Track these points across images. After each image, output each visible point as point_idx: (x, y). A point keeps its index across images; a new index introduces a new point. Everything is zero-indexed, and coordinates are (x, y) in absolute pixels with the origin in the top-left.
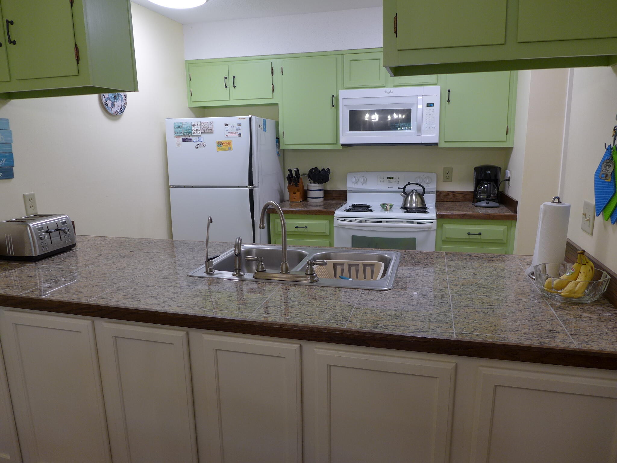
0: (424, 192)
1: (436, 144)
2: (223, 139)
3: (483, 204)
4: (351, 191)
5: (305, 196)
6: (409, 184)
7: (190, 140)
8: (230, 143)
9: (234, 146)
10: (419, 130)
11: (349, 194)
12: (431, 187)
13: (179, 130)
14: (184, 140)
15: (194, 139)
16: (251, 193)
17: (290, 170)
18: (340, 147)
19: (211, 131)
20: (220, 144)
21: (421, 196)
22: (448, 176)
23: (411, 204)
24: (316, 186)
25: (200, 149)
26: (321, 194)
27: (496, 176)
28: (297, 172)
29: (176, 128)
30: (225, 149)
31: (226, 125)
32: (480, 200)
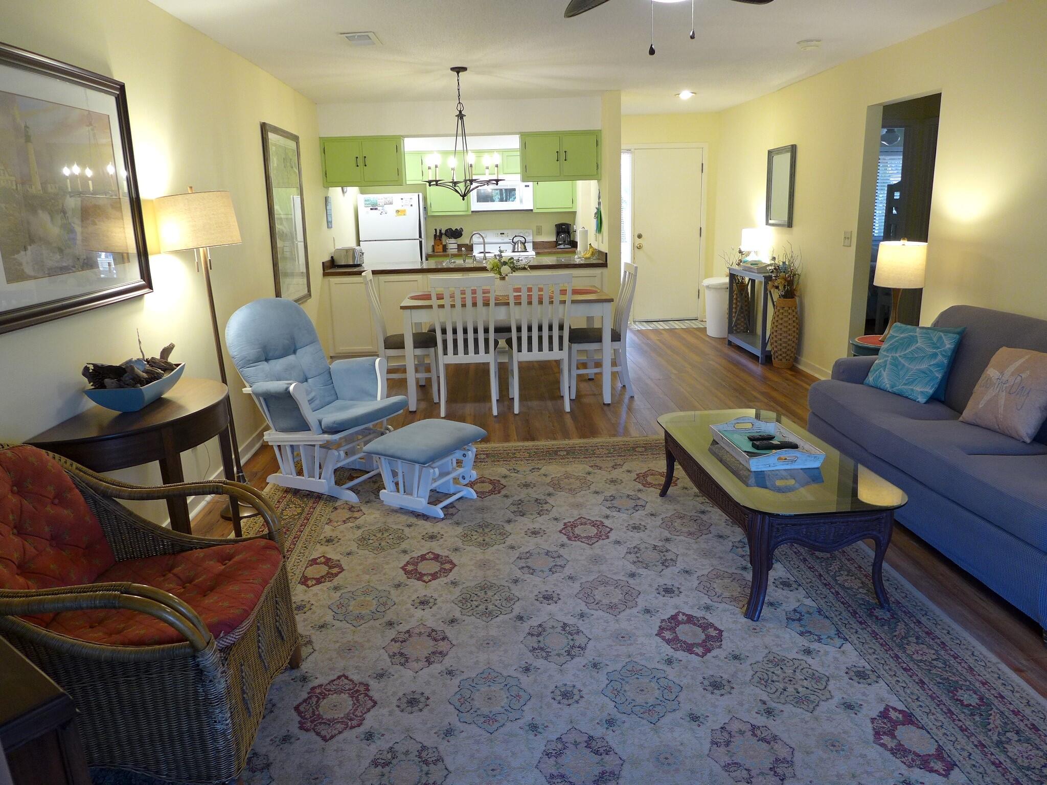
0: (525, 242)
1: (532, 210)
2: (400, 208)
3: (562, 246)
4: (475, 244)
5: (445, 248)
6: (516, 236)
7: (376, 209)
8: (404, 211)
9: (407, 213)
10: (521, 201)
11: (474, 246)
12: (530, 238)
13: (368, 202)
14: (371, 209)
15: (379, 208)
16: (421, 242)
17: (436, 230)
18: (470, 213)
19: (391, 203)
20: (398, 211)
21: (524, 244)
22: (539, 231)
23: (518, 249)
24: (453, 241)
25: (384, 215)
26: (455, 246)
27: (568, 229)
28: (440, 231)
29: (366, 201)
30: (401, 215)
31: (402, 199)
32: (560, 244)
